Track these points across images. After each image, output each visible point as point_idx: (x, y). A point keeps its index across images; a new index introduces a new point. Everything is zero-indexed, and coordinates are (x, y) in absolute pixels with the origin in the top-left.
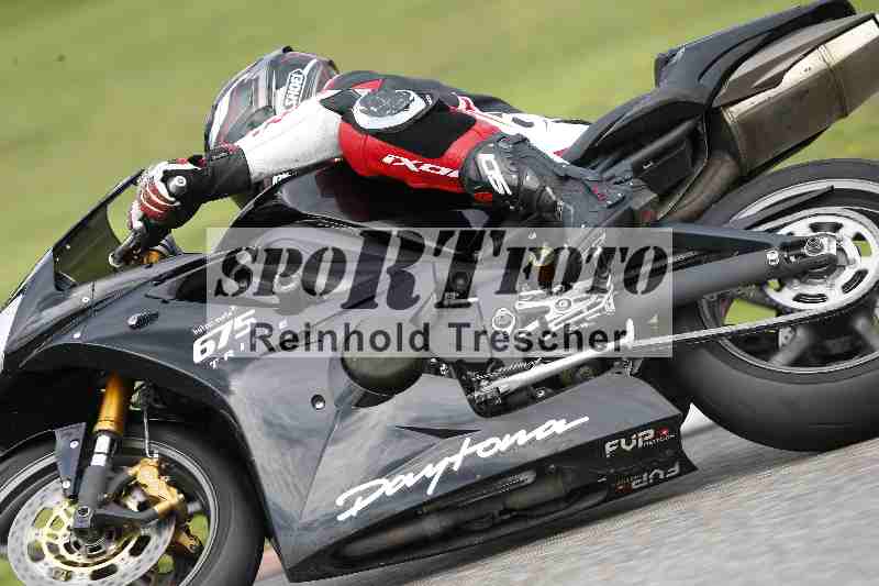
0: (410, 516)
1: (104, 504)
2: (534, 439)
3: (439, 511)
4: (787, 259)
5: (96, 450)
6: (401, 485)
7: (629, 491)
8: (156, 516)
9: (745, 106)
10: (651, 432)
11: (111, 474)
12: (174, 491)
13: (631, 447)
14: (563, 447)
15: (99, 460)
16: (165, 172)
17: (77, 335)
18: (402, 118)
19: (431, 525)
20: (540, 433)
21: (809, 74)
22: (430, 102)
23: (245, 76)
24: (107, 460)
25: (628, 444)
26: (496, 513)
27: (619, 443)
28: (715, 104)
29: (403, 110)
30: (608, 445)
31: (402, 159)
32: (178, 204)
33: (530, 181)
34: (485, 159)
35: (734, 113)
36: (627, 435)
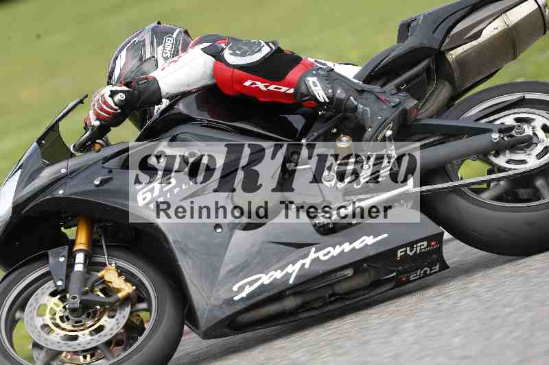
0: (279, 296)
1: (85, 293)
2: (354, 249)
3: (295, 294)
4: (503, 138)
5: (76, 262)
6: (273, 277)
7: (408, 282)
8: (119, 300)
9: (459, 50)
10: (425, 243)
11: (87, 276)
12: (129, 284)
13: (413, 252)
14: (372, 253)
15: (79, 267)
16: (111, 91)
17: (61, 192)
18: (257, 57)
19: (290, 303)
20: (358, 245)
21: (497, 31)
22: (274, 48)
23: (135, 39)
24: (84, 267)
25: (411, 251)
26: (327, 296)
27: (406, 251)
28: (442, 49)
29: (257, 52)
30: (399, 251)
31: (257, 82)
32: (119, 111)
33: (340, 93)
34: (311, 80)
35: (453, 55)
36: (411, 245)
